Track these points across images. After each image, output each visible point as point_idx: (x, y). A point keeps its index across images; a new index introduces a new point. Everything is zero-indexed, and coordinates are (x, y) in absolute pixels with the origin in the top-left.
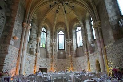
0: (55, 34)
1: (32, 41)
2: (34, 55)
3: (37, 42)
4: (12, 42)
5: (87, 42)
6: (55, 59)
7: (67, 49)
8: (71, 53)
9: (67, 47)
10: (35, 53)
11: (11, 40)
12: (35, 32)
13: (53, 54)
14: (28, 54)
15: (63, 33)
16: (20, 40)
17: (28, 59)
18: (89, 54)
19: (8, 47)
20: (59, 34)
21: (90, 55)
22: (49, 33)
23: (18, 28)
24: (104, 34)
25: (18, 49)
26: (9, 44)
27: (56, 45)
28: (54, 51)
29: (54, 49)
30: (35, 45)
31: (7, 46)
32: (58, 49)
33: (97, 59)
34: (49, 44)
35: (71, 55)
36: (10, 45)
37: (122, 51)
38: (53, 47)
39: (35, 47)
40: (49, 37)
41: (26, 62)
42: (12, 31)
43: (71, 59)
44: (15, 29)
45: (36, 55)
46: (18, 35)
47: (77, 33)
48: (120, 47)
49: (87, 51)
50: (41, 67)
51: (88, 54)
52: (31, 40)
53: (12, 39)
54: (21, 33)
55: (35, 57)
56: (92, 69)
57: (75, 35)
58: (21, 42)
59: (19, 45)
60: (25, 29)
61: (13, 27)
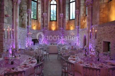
0: (47, 4)
1: (23, 13)
2: (26, 28)
3: (28, 14)
4: (5, 20)
5: (79, 16)
6: (47, 31)
7: (59, 21)
8: (63, 25)
9: (59, 18)
10: (26, 25)
11: (5, 19)
12: (25, 3)
13: (45, 26)
14: (20, 28)
15: (55, 3)
16: (12, 16)
17: (21, 33)
18: (80, 28)
19: (4, 25)
20: (51, 3)
21: (80, 30)
22: (40, 3)
23: (9, 4)
24: (93, 14)
25: (12, 25)
26: (4, 22)
27: (48, 17)
28: (46, 22)
29: (46, 21)
30: (26, 18)
31: (2, 25)
32: (50, 21)
33: (85, 35)
34: (40, 15)
35: (63, 27)
36: (5, 24)
37: (102, 34)
38: (45, 18)
39: (27, 20)
40: (40, 7)
41: (20, 36)
42: (4, 9)
43: (63, 32)
44: (6, 6)
45: (28, 28)
46: (10, 11)
47: (71, 4)
48: (101, 30)
49: (78, 26)
50: (33, 39)
51: (78, 28)
52: (21, 12)
53: (5, 17)
54: (12, 8)
55: (27, 29)
56: (80, 43)
57: (68, 6)
58: (13, 19)
59: (12, 21)
60: (15, 3)
61: (4, 5)
